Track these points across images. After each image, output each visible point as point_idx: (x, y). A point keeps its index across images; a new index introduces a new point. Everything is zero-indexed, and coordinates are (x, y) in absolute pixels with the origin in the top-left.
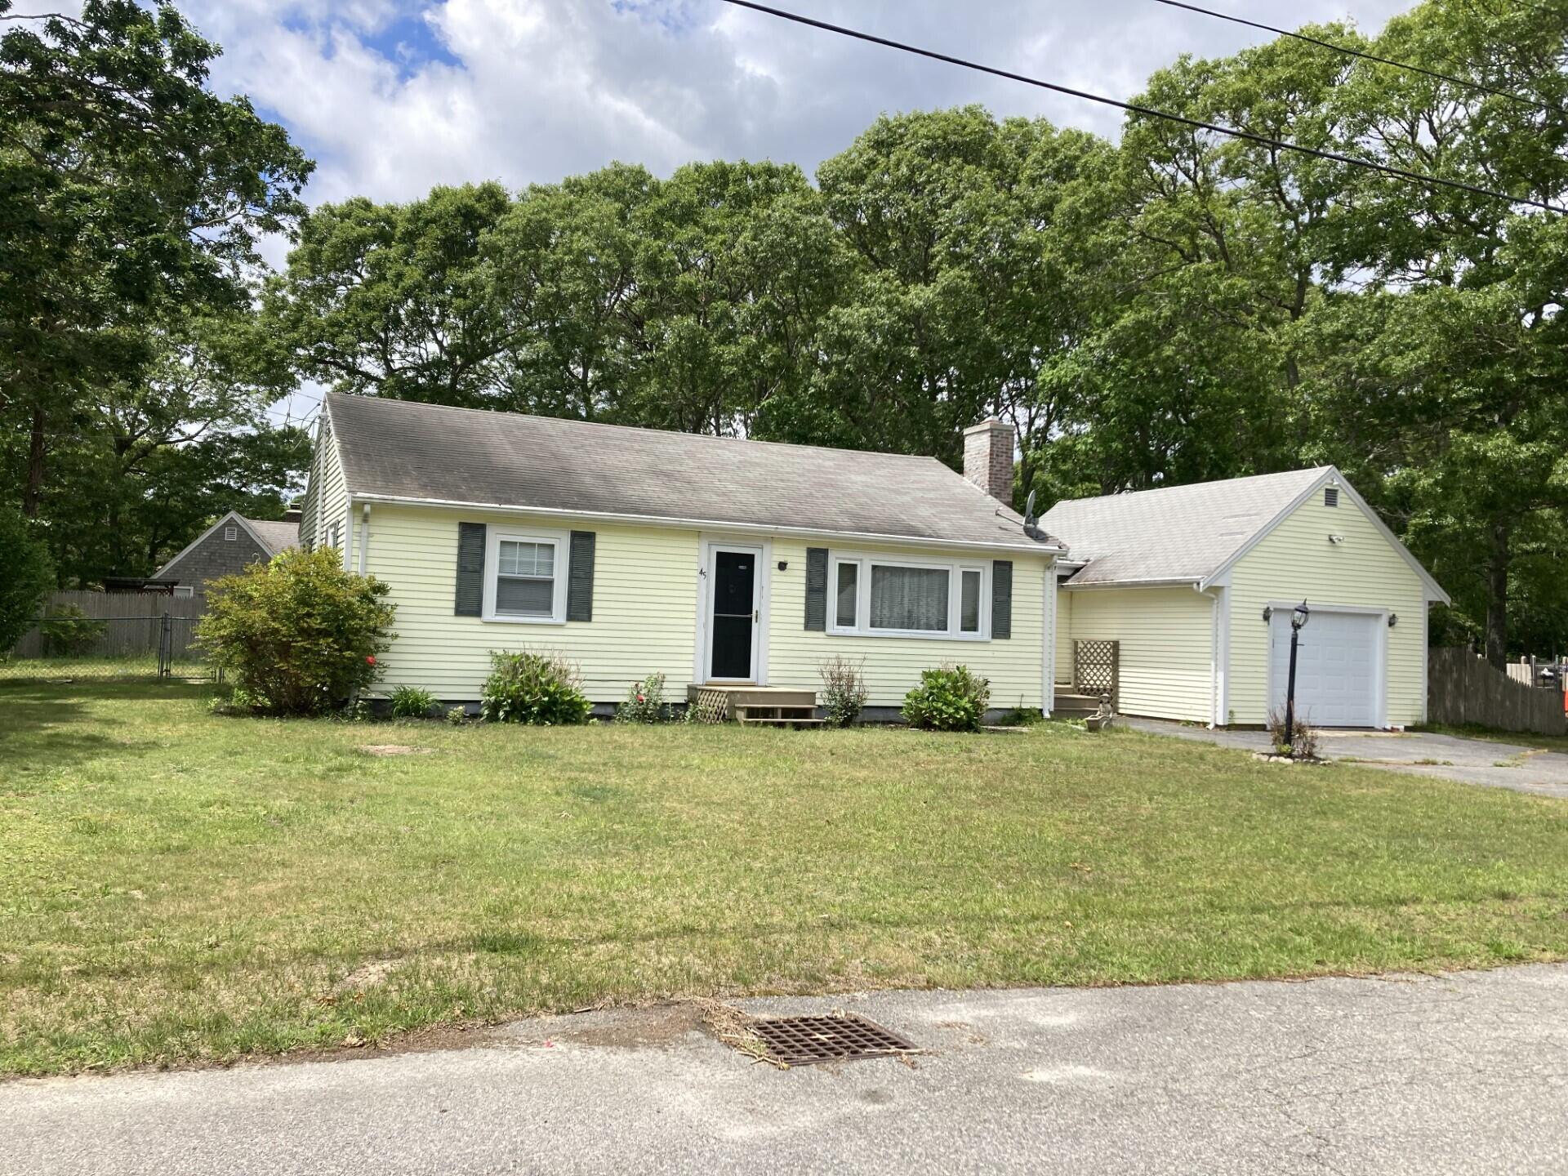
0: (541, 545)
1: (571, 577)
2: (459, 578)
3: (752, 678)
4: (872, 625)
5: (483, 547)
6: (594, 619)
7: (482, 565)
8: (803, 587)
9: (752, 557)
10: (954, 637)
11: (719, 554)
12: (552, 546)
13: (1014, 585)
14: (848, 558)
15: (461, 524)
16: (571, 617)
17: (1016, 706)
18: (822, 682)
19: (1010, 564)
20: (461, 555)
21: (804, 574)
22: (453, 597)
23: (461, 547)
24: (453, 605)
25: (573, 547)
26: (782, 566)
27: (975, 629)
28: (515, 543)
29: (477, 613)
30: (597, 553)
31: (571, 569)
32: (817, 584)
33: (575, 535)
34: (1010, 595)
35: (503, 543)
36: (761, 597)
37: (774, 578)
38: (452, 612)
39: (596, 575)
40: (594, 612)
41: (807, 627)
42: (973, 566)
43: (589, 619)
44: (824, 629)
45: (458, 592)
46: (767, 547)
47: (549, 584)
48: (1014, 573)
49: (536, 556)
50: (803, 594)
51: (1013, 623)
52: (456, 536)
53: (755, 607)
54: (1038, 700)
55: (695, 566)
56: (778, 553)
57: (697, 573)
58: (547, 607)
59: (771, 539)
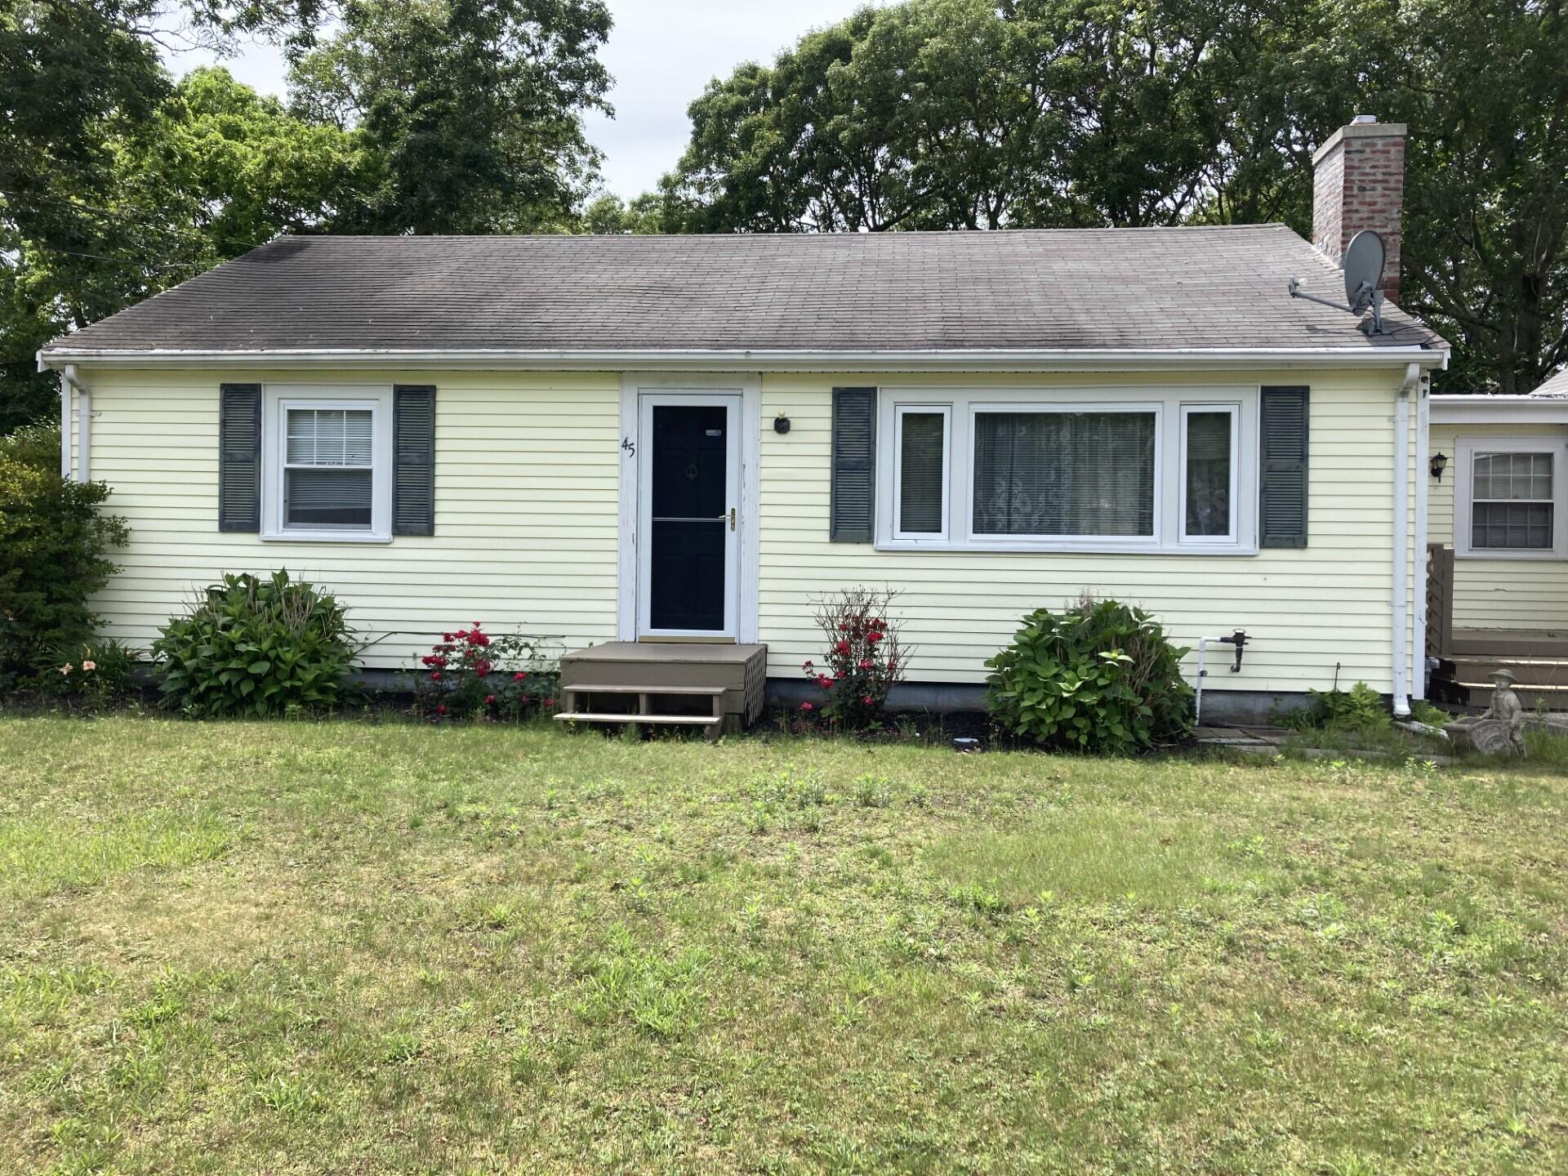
0: (350, 413)
1: (397, 464)
2: (223, 473)
3: (729, 631)
4: (978, 529)
5: (257, 422)
6: (438, 531)
7: (257, 449)
8: (827, 463)
9: (722, 411)
10: (1170, 547)
11: (658, 411)
12: (369, 414)
13: (1313, 436)
14: (922, 401)
15: (224, 387)
16: (399, 530)
17: (1327, 687)
18: (822, 635)
19: (1304, 393)
20: (224, 436)
21: (827, 437)
22: (215, 502)
23: (224, 424)
24: (215, 515)
25: (397, 412)
26: (782, 426)
27: (1223, 529)
28: (311, 412)
29: (253, 526)
30: (440, 421)
31: (397, 450)
32: (854, 455)
33: (400, 392)
34: (1304, 457)
35: (292, 414)
36: (742, 485)
37: (766, 449)
38: (215, 526)
39: (439, 458)
40: (438, 519)
41: (836, 536)
42: (1210, 401)
43: (429, 532)
44: (869, 539)
45: (223, 495)
46: (751, 393)
47: (364, 477)
48: (1314, 410)
49: (343, 433)
50: (827, 474)
51: (1312, 516)
52: (216, 406)
53: (730, 503)
54: (1383, 675)
55: (614, 434)
56: (775, 401)
57: (617, 446)
58: (362, 517)
59: (761, 376)
